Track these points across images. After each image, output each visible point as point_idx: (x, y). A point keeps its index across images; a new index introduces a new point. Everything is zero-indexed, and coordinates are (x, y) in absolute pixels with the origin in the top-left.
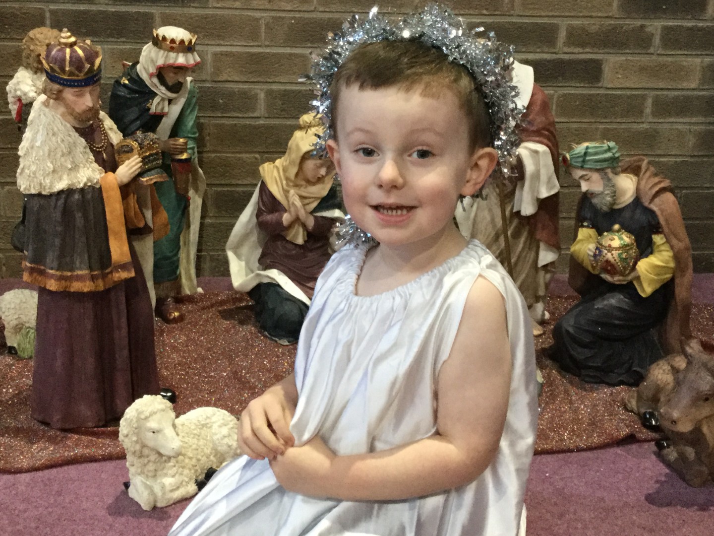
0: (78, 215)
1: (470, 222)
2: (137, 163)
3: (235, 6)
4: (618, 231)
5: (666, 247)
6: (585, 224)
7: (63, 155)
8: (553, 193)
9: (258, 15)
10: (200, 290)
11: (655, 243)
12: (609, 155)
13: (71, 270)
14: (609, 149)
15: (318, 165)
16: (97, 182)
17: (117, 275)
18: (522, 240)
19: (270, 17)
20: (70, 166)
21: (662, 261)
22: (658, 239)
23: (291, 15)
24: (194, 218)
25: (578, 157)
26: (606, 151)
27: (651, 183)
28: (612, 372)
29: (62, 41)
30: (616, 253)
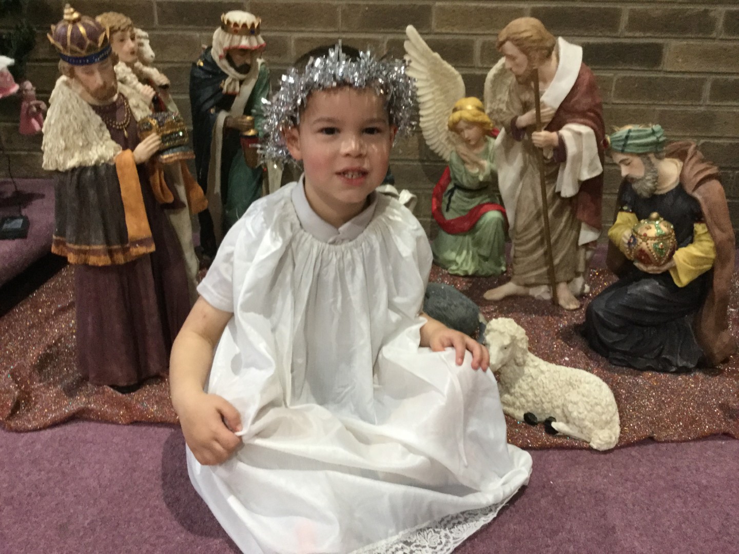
0: (92, 193)
1: (515, 200)
2: (154, 142)
4: (657, 219)
5: (707, 237)
6: (625, 208)
7: (75, 132)
8: (594, 175)
9: (335, 2)
11: (696, 232)
12: (652, 139)
13: (89, 244)
14: (654, 133)
16: (111, 160)
17: (135, 250)
18: (564, 219)
19: (346, 4)
20: (81, 144)
21: (702, 252)
22: (699, 228)
23: (365, 3)
25: (619, 141)
26: (650, 135)
27: (697, 169)
28: (642, 357)
29: (66, 17)
30: (651, 243)
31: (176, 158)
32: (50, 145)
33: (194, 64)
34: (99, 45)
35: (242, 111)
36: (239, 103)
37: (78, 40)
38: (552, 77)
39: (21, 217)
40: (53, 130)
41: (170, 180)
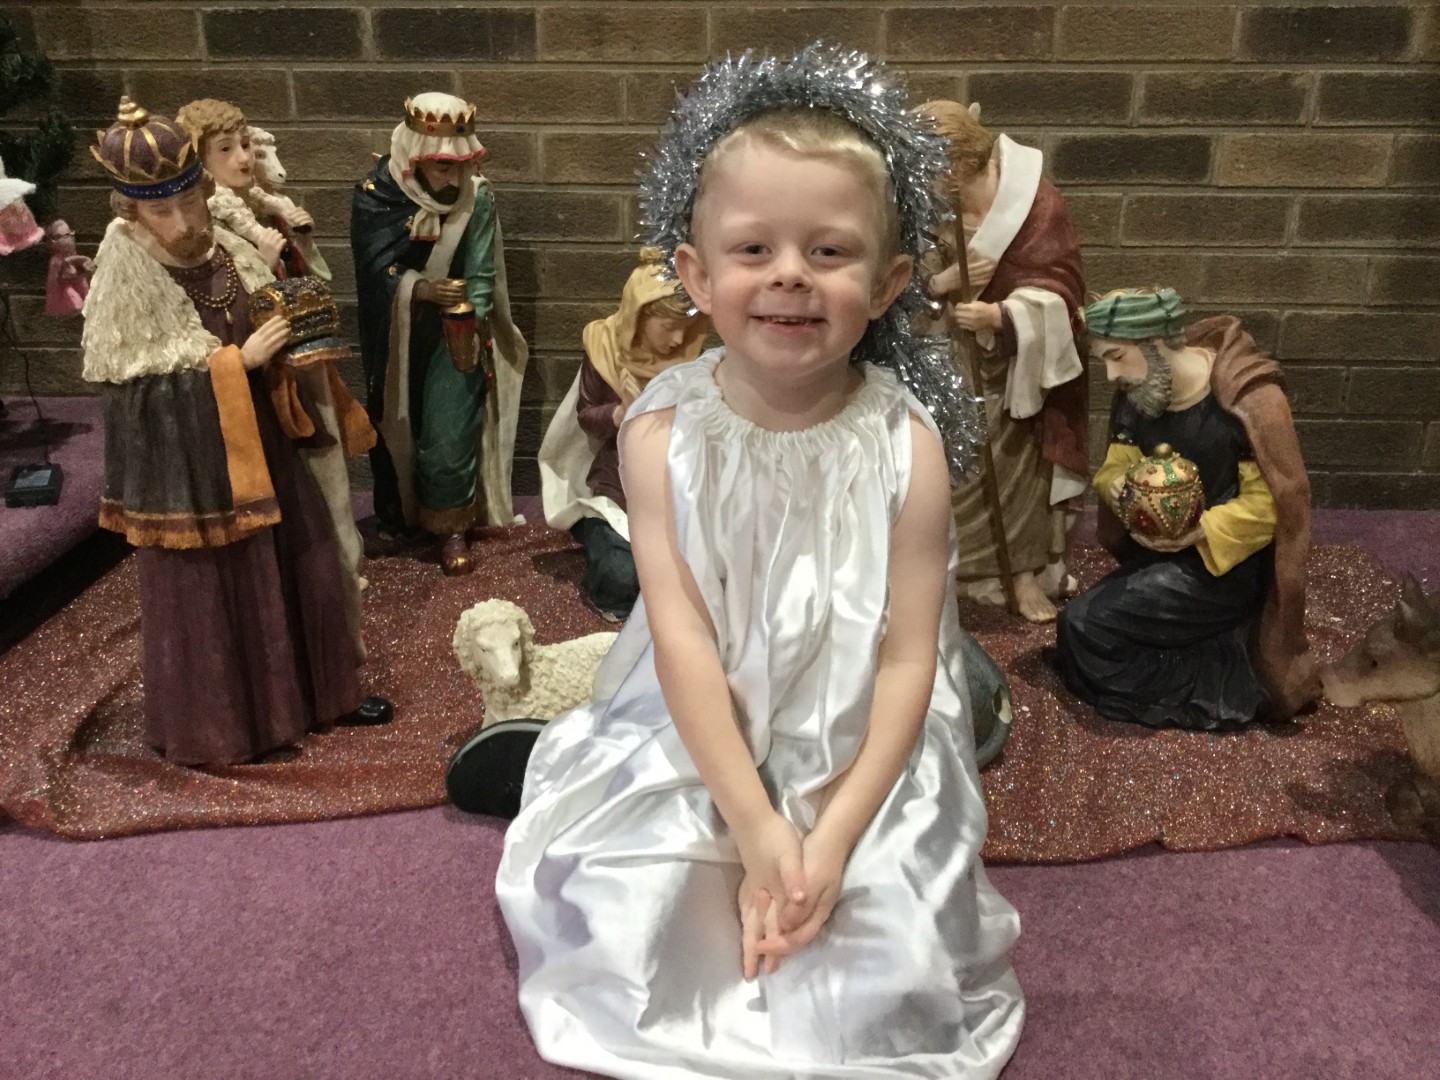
0: (169, 422)
2: (279, 331)
3: (578, 59)
4: (1167, 456)
5: (1261, 487)
6: (1121, 436)
7: (139, 316)
8: (1068, 378)
9: (615, 71)
10: (520, 519)
11: (1242, 477)
12: (1159, 313)
13: (164, 511)
14: (1160, 303)
15: (668, 326)
16: (200, 364)
17: (245, 520)
18: (1024, 456)
19: (636, 74)
20: (149, 336)
21: (1252, 512)
22: (1247, 471)
23: (668, 71)
24: (506, 407)
25: (1099, 318)
26: (1153, 307)
27: (1241, 364)
28: (1156, 702)
29: (121, 117)
30: (1156, 498)
31: (316, 358)
32: (96, 338)
33: (359, 187)
34: (180, 164)
35: (447, 270)
36: (441, 256)
37: (143, 156)
38: (988, 204)
39: (49, 466)
40: (101, 312)
41: (309, 396)
